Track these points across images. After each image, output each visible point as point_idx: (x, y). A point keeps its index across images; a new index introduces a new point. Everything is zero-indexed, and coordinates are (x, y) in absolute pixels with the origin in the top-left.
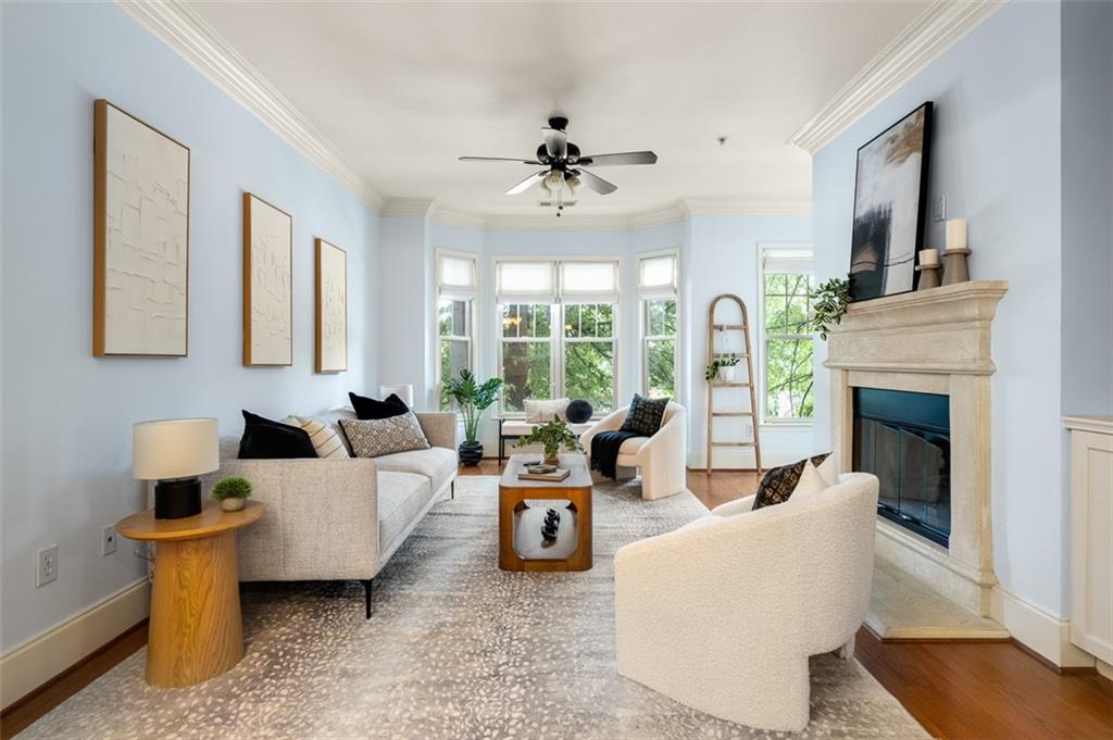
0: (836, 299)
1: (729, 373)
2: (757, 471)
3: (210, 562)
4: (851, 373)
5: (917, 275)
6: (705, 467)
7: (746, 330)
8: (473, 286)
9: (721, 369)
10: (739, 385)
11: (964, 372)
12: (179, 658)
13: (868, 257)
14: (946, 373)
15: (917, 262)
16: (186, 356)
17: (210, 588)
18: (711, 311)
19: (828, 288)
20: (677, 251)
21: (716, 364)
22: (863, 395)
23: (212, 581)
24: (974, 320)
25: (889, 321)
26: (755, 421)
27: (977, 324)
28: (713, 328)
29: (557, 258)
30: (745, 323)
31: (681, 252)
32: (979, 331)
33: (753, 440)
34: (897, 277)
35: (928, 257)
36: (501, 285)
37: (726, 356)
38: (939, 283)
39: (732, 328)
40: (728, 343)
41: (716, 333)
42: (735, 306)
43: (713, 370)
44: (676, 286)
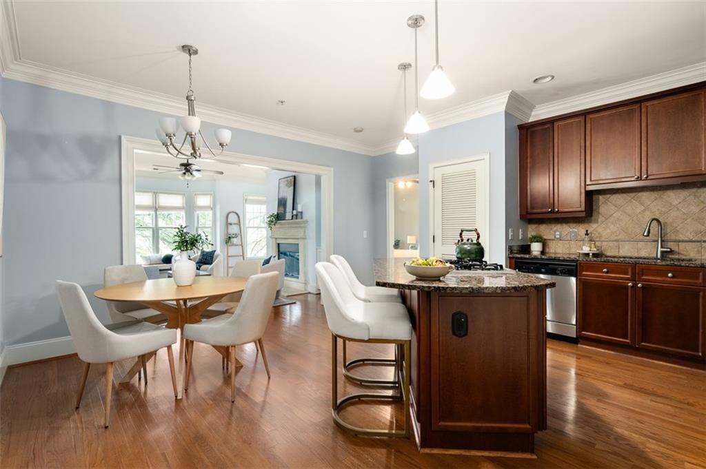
0: (274, 219)
1: (235, 241)
4: (277, 239)
5: (292, 216)
7: (240, 225)
9: (232, 239)
10: (238, 245)
11: (301, 239)
13: (282, 209)
14: (298, 239)
15: (292, 213)
18: (227, 218)
19: (272, 216)
20: (213, 193)
21: (230, 237)
22: (281, 245)
24: (303, 228)
25: (286, 226)
26: (244, 258)
28: (228, 224)
29: (155, 191)
30: (239, 222)
32: (304, 230)
34: (288, 216)
35: (295, 213)
37: (233, 234)
38: (297, 219)
39: (235, 224)
40: (233, 230)
41: (229, 226)
42: (236, 216)
43: (228, 240)
44: (212, 206)
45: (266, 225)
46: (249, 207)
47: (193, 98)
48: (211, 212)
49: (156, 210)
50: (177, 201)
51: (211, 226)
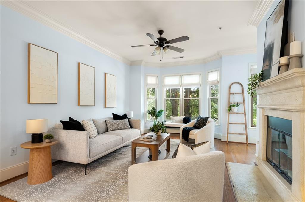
1: (235, 109)
2: (246, 143)
3: (40, 155)
4: (265, 110)
6: (226, 141)
7: (243, 94)
8: (157, 84)
9: (233, 108)
10: (240, 113)
11: (296, 111)
12: (32, 178)
13: (267, 63)
14: (291, 111)
16: (57, 103)
17: (39, 162)
18: (230, 88)
21: (231, 106)
22: (270, 118)
23: (40, 160)
24: (300, 86)
25: (273, 89)
26: (246, 126)
27: (302, 88)
28: (230, 94)
29: (181, 74)
30: (243, 91)
31: (220, 69)
32: (302, 91)
33: (245, 133)
34: (274, 70)
36: (165, 83)
37: (235, 103)
39: (237, 94)
40: (236, 99)
43: (230, 108)
44: (218, 80)
50: (196, 79)
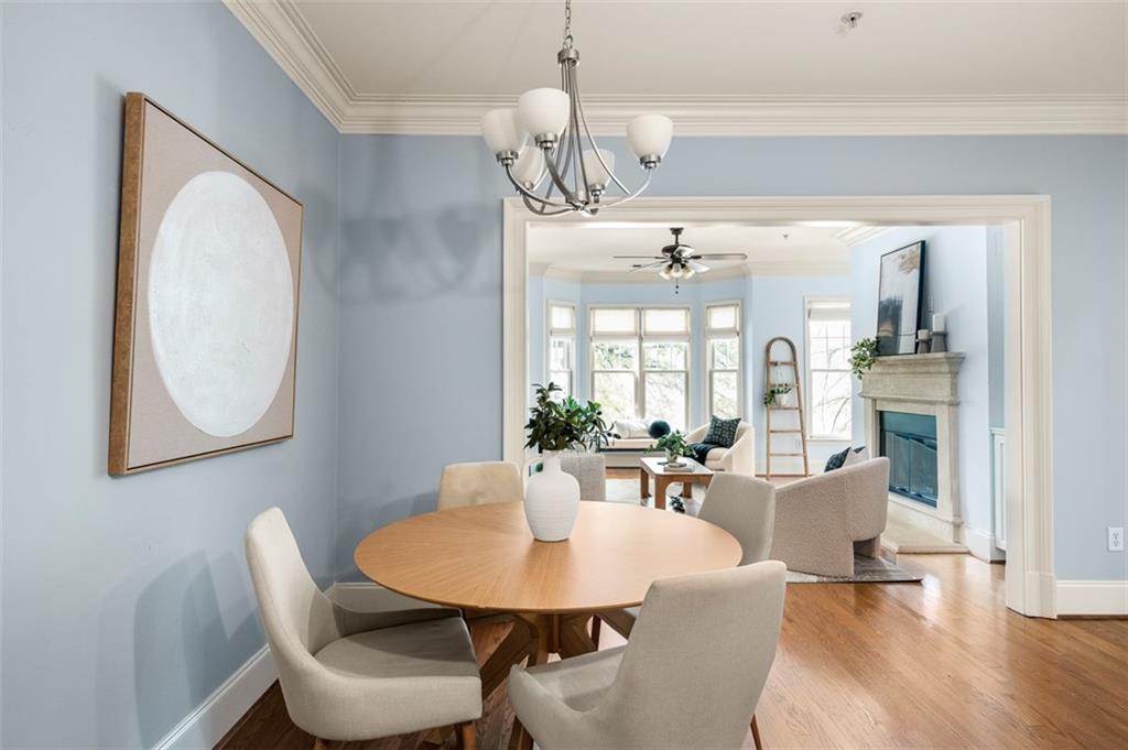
0: (868, 353)
1: (784, 399)
4: (878, 401)
5: (917, 344)
7: (795, 366)
8: (573, 328)
9: (777, 396)
10: (790, 408)
11: (943, 403)
13: (888, 327)
15: (917, 337)
18: (768, 350)
19: (862, 345)
20: (739, 302)
21: (773, 392)
22: (886, 416)
24: (948, 373)
25: (901, 370)
26: (803, 437)
27: (952, 375)
28: (769, 364)
29: (639, 305)
30: (795, 359)
31: (742, 303)
32: (952, 379)
33: (802, 452)
34: (906, 344)
35: (923, 334)
37: (781, 385)
38: (929, 351)
39: (783, 363)
40: (782, 376)
41: (771, 368)
42: (787, 346)
43: (770, 397)
44: (738, 328)
45: (850, 366)
46: (814, 326)
47: (572, 55)
48: (736, 340)
49: (641, 339)
50: (676, 321)
51: (736, 368)
